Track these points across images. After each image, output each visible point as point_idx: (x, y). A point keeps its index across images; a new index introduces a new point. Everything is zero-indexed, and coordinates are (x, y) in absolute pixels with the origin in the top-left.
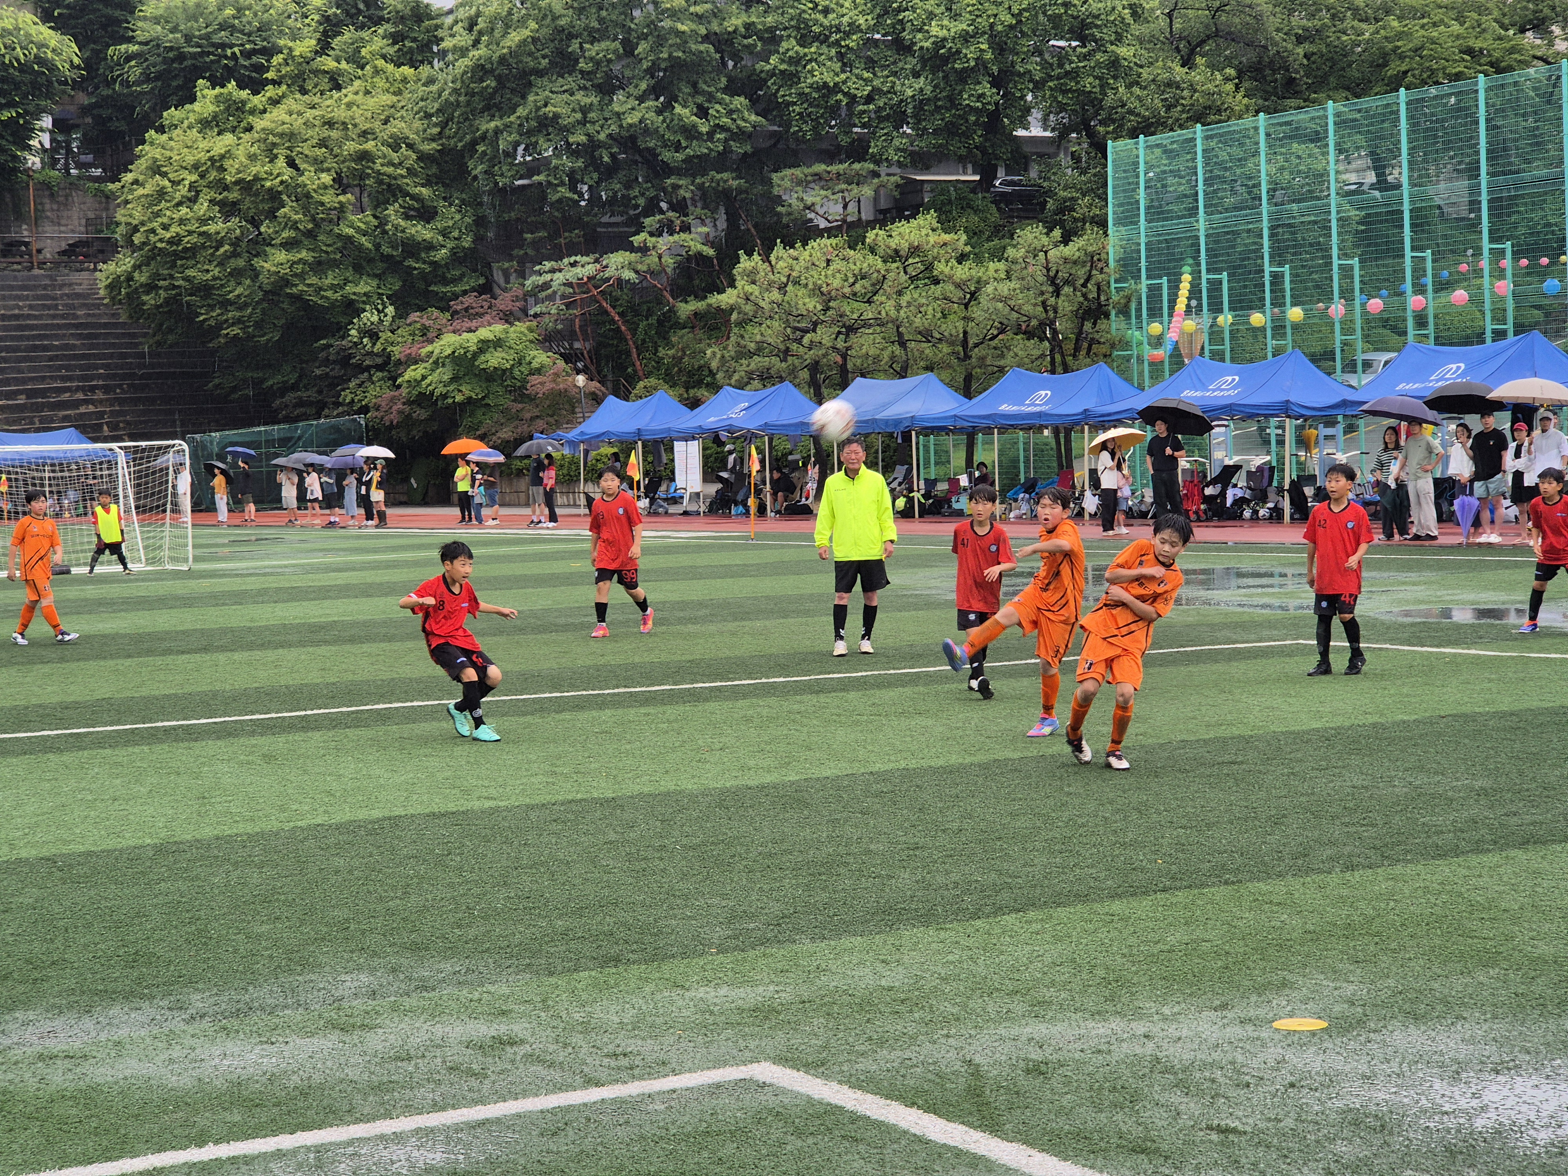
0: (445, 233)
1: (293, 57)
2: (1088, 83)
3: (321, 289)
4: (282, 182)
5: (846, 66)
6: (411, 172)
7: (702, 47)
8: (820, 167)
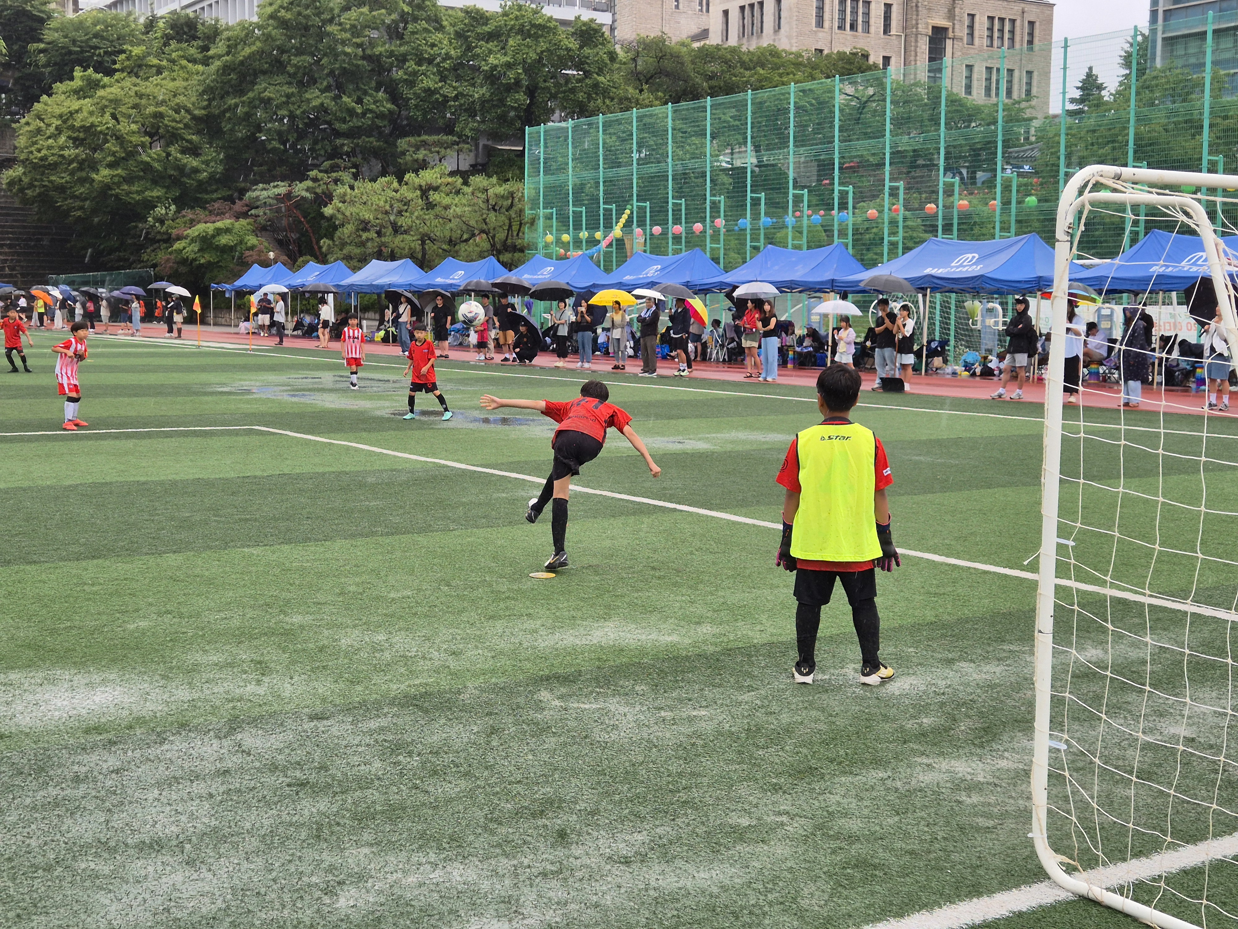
0: (207, 163)
1: (132, 56)
2: (581, 96)
3: (130, 193)
4: (107, 128)
5: (443, 79)
6: (186, 126)
7: (360, 62)
8: (425, 137)
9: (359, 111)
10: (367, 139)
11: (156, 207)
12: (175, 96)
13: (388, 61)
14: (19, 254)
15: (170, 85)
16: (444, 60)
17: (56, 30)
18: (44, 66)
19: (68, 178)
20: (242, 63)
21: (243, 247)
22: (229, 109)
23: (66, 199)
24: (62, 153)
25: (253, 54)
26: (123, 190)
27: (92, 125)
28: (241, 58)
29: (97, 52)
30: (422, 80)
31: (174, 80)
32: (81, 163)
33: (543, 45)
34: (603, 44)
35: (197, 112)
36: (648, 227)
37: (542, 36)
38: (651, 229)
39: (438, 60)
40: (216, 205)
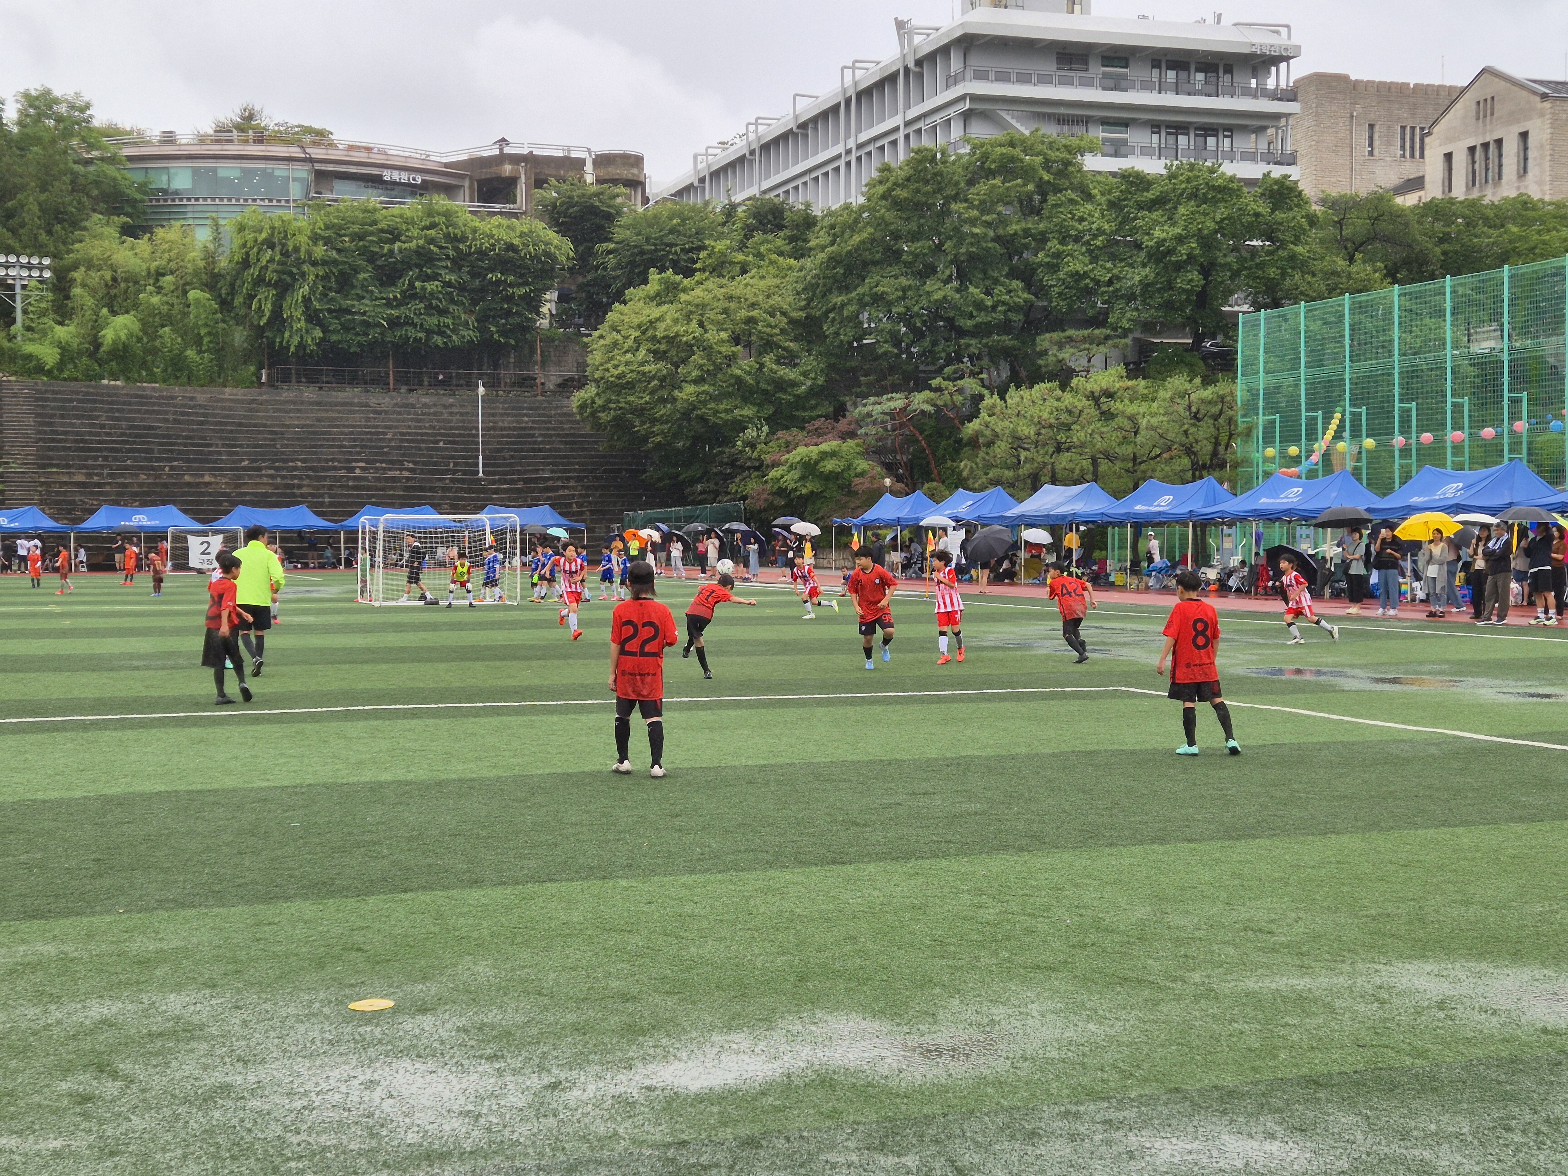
0: (805, 374)
1: (714, 253)
2: (1272, 272)
3: (717, 412)
4: (694, 338)
5: (1094, 260)
6: (783, 331)
7: (990, 245)
8: (1071, 332)
9: (989, 303)
10: (998, 338)
11: (747, 428)
12: (768, 297)
13: (1023, 241)
14: (587, 488)
15: (762, 284)
16: (1095, 237)
17: (627, 227)
18: (613, 269)
19: (647, 399)
20: (849, 253)
21: (852, 473)
22: (833, 309)
23: (644, 423)
24: (641, 369)
25: (863, 242)
26: (709, 409)
27: (677, 335)
28: (849, 248)
29: (673, 249)
30: (1067, 263)
31: (763, 277)
32: (662, 379)
33: (1221, 212)
34: (1298, 206)
35: (794, 314)
36: (1414, 435)
37: (1219, 201)
38: (1418, 437)
39: (1087, 237)
40: (817, 423)
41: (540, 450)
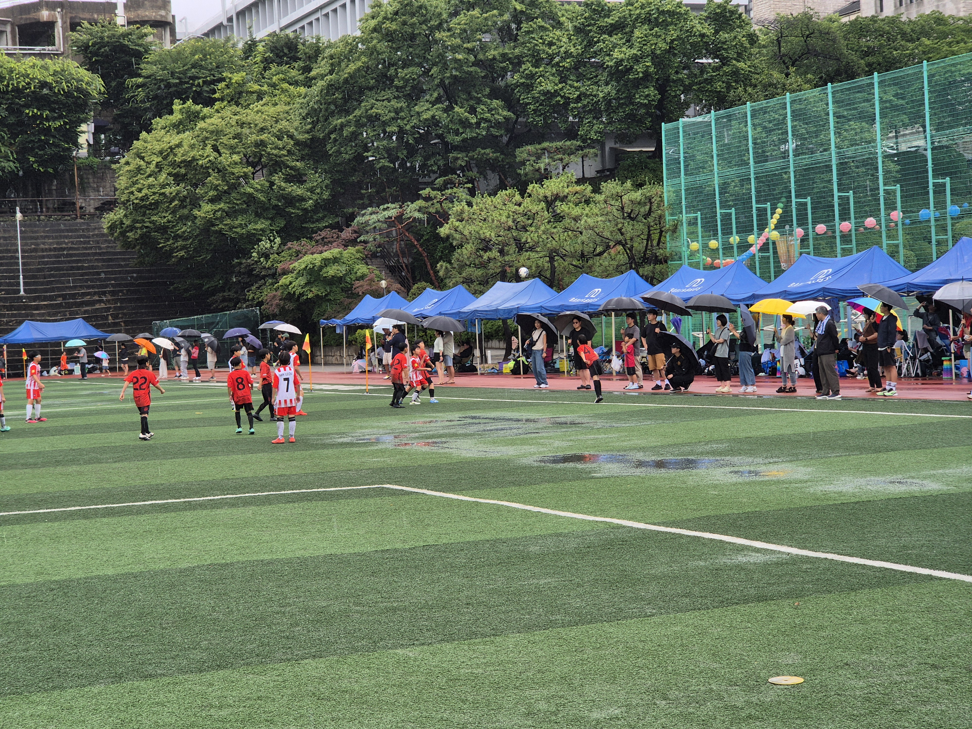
0: (311, 190)
1: (232, 84)
3: (233, 227)
4: (209, 161)
5: (563, 79)
6: (290, 152)
7: (472, 69)
8: (545, 144)
9: (474, 121)
10: (483, 151)
11: (261, 240)
12: (277, 122)
13: (501, 65)
14: (122, 301)
15: (272, 110)
16: (563, 59)
17: (154, 63)
18: (143, 102)
19: (169, 217)
20: (346, 81)
22: (334, 130)
23: (168, 240)
24: (163, 191)
25: (358, 70)
26: (226, 225)
27: (194, 159)
28: (346, 75)
29: (196, 82)
30: (540, 83)
31: (275, 104)
32: (183, 200)
33: (674, 33)
34: (740, 27)
35: (301, 137)
36: (810, 226)
37: (672, 23)
38: (814, 228)
39: (557, 59)
40: (323, 234)
41: (78, 268)
